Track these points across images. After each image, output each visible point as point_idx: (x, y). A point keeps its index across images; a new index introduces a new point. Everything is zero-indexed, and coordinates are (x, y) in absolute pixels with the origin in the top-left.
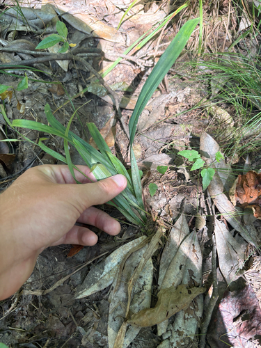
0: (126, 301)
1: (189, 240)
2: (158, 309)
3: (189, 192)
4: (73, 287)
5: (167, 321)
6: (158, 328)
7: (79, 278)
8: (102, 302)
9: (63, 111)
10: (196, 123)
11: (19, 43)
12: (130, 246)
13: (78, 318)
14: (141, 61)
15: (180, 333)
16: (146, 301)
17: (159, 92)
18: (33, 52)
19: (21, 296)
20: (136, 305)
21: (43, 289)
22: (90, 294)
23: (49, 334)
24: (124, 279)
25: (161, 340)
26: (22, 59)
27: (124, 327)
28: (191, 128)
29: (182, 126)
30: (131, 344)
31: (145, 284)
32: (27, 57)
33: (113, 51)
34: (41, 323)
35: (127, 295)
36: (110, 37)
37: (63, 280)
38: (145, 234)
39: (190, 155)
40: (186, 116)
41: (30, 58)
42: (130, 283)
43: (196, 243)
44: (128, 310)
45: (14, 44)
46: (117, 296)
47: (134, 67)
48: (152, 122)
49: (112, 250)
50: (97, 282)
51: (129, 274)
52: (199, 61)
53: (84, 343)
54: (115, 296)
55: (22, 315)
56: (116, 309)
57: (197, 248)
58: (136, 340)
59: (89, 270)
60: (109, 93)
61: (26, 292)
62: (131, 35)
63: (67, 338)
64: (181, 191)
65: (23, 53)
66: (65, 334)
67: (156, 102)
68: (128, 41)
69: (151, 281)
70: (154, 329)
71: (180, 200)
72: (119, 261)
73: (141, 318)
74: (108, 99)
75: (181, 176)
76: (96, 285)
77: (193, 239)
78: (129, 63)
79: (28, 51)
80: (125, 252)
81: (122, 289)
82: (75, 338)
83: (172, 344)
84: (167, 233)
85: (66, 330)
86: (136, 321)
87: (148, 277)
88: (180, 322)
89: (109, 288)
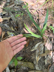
0: (39, 52)
1: (50, 43)
2: (45, 54)
3: (50, 34)
4: (30, 49)
5: (46, 56)
8: (35, 52)
9: (26, 19)
10: (51, 22)
12: (39, 43)
13: (31, 55)
14: (40, 10)
15: (49, 58)
16: (43, 53)
20: (41, 53)
21: (25, 50)
22: (33, 51)
23: (26, 57)
25: (45, 59)
28: (50, 22)
32: (19, 10)
33: (35, 8)
34: (24, 55)
36: (34, 5)
37: (28, 48)
38: (42, 41)
39: (51, 27)
40: (49, 20)
45: (17, 7)
48: (43, 21)
49: (36, 44)
51: (39, 48)
53: (32, 59)
54: (37, 52)
55: (21, 54)
56: (37, 54)
57: (52, 44)
59: (32, 47)
64: (48, 34)
67: (43, 18)
68: (38, 6)
70: (44, 57)
71: (48, 36)
72: (38, 45)
74: (34, 17)
75: (49, 31)
76: (34, 49)
78: (38, 10)
81: (38, 50)
82: (30, 58)
84: (46, 41)
85: (29, 56)
86: (41, 55)
87: (43, 49)
88: (49, 56)
89: (36, 50)
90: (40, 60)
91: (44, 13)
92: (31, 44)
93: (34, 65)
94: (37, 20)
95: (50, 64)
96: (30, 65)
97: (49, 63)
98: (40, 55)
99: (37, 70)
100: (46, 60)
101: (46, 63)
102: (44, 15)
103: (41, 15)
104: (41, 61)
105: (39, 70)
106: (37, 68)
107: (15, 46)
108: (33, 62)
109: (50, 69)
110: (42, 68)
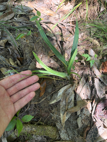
0: (66, 105)
1: (86, 85)
2: (77, 107)
3: (85, 69)
4: (48, 101)
5: (80, 111)
6: (77, 113)
7: (50, 98)
8: (58, 106)
9: (39, 42)
10: (86, 45)
11: (21, 19)
12: (66, 87)
13: (50, 111)
14: (65, 24)
15: (85, 115)
16: (73, 105)
17: (72, 35)
18: (27, 22)
19: (31, 104)
20: (69, 106)
21: (38, 102)
22: (54, 103)
23: (41, 116)
24: (65, 98)
25: (78, 117)
26: (23, 24)
27: (66, 113)
28: (84, 47)
29: (82, 47)
30: (68, 118)
31: (72, 100)
32: (24, 24)
33: (55, 21)
34: (38, 113)
35: (66, 103)
36: (53, 15)
37: (44, 99)
38: (70, 83)
39: (86, 56)
40: (82, 43)
41: (26, 24)
42: (67, 99)
43: (88, 86)
44: (67, 108)
45: (19, 19)
46: (63, 104)
47: (62, 26)
48: (70, 45)
49: (60, 89)
50: (56, 99)
51: (66, 96)
52: (86, 23)
53: (53, 118)
54: (62, 104)
55: (31, 111)
56: (63, 108)
57: (89, 88)
58: (70, 117)
59: (53, 95)
60: (54, 36)
61: (32, 103)
62: (61, 14)
63: (47, 117)
64: (82, 69)
65: (23, 22)
66: (46, 116)
67: (71, 38)
68: (60, 17)
69: (74, 99)
70: (76, 113)
71: (82, 72)
72: (63, 92)
73: (72, 110)
74: (54, 38)
75: (82, 64)
76: (55, 100)
77: (87, 85)
78: (61, 25)
79: (25, 22)
80: (64, 89)
81: (64, 102)
82: (49, 117)
83: (82, 118)
84: (78, 83)
85: (46, 115)
86: (70, 110)
87: (72, 97)
88: (84, 111)
89: (60, 101)
90: (68, 120)
91: (73, 30)
92: (50, 90)
93: (58, 131)
94: (59, 43)
95: (87, 126)
96: (50, 131)
97: (86, 124)
98: (67, 109)
99: (63, 140)
100: (80, 118)
101: (80, 125)
102: (73, 32)
103: (66, 34)
104: (70, 122)
105: (68, 139)
106: (63, 136)
107: (17, 94)
108: (55, 126)
109: (88, 135)
110: (73, 136)
